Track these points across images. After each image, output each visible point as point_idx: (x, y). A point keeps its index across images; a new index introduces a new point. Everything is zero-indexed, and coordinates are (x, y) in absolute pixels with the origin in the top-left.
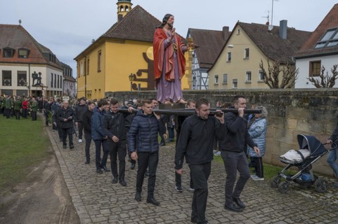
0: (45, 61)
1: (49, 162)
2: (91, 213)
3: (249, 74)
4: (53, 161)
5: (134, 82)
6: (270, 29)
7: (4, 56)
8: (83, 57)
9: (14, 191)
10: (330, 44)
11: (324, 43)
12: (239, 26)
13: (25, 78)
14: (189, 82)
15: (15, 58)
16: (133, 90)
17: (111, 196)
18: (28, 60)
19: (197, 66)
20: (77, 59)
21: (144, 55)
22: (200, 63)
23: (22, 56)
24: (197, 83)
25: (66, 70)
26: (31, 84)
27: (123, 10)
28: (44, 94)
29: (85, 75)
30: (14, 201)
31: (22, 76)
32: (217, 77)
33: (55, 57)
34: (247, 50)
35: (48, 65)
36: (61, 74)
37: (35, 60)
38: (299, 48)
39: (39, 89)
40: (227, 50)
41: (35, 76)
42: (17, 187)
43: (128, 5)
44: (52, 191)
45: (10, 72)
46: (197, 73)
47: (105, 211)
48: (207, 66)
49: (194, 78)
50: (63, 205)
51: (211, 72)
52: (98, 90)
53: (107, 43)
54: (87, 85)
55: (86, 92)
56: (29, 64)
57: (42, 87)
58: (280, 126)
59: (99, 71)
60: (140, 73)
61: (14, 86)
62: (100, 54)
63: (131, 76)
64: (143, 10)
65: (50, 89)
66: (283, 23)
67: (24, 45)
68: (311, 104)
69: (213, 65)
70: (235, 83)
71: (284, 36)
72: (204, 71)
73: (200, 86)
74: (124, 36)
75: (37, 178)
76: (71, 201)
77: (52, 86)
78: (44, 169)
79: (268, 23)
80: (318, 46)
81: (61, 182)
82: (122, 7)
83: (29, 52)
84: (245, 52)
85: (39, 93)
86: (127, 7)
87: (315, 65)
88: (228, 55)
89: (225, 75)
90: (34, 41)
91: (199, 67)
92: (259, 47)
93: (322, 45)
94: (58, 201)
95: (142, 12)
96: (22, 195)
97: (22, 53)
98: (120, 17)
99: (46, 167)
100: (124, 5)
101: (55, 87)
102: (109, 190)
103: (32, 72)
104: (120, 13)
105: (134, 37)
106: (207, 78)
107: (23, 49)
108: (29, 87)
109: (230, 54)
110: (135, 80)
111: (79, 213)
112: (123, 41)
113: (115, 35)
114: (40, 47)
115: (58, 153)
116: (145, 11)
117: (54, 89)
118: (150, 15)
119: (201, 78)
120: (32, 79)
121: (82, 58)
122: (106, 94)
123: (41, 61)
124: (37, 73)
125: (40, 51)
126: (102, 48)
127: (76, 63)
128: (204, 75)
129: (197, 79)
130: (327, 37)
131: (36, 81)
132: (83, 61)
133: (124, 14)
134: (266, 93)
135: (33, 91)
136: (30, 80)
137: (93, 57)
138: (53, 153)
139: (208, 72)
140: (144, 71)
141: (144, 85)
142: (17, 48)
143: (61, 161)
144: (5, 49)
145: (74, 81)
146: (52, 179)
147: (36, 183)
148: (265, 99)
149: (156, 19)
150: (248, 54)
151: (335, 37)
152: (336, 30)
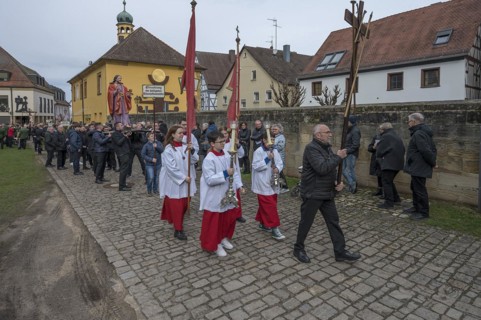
0: (31, 85)
1: (50, 191)
2: (113, 240)
3: (257, 94)
4: (56, 190)
5: (140, 105)
6: (275, 53)
8: (79, 80)
9: (13, 227)
10: (329, 67)
11: (324, 65)
12: (245, 50)
13: (7, 103)
16: (139, 113)
17: (132, 221)
18: (10, 84)
19: (205, 88)
20: (72, 82)
21: (150, 77)
22: (208, 85)
23: (2, 80)
24: (206, 104)
25: (58, 94)
26: (15, 109)
27: (123, 31)
28: (32, 120)
29: (82, 99)
30: (16, 238)
31: (2, 101)
32: (225, 98)
33: (44, 80)
34: (254, 73)
35: (35, 88)
36: (51, 97)
37: (19, 84)
38: (301, 70)
39: (25, 114)
41: (19, 101)
42: (16, 223)
43: (130, 27)
44: (62, 223)
46: (206, 95)
47: (129, 236)
48: (215, 87)
49: (203, 99)
50: (78, 236)
51: (219, 93)
52: (98, 114)
54: (85, 109)
55: (83, 116)
56: (11, 88)
57: (30, 112)
58: (294, 141)
59: (99, 94)
62: (100, 76)
63: (137, 99)
65: (39, 114)
66: (286, 47)
67: (5, 67)
69: (221, 86)
70: (244, 103)
71: (288, 60)
72: (212, 93)
73: (209, 107)
74: (127, 58)
75: (40, 210)
76: (87, 230)
77: (41, 111)
78: (46, 200)
79: (272, 48)
80: (319, 69)
81: (71, 212)
82: (122, 28)
83: (10, 75)
84: (252, 74)
85: (25, 120)
86: (128, 29)
87: (317, 86)
90: (17, 62)
91: (207, 89)
92: (265, 69)
93: (322, 68)
94: (71, 232)
95: (145, 34)
96: (25, 231)
97: (2, 75)
98: (121, 39)
99: (49, 197)
100: (125, 26)
101: (45, 112)
102: (129, 214)
103: (15, 96)
104: (120, 35)
105: (137, 59)
106: (215, 99)
107: (2, 71)
108: (12, 113)
110: (141, 102)
111: (99, 241)
112: (125, 63)
113: (117, 57)
114: (24, 70)
115: (59, 182)
116: (149, 33)
117: (43, 114)
118: (155, 37)
119: (209, 99)
120: (15, 104)
121: (77, 80)
123: (26, 84)
124: (22, 97)
125: (25, 73)
126: (102, 70)
127: (70, 86)
128: (213, 96)
129: (206, 100)
130: (326, 61)
131: (20, 107)
132: (79, 84)
133: (126, 36)
134: (280, 111)
135: (17, 118)
136: (12, 106)
137: (92, 80)
138: (53, 182)
139: (216, 93)
143: (65, 190)
145: (68, 105)
146: (58, 211)
147: (39, 217)
148: (279, 117)
150: (255, 76)
151: (333, 61)
152: (334, 54)
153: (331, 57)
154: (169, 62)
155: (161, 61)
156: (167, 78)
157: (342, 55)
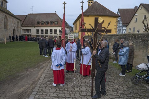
7: (50, 24)
12: (141, 5)
14: (116, 31)
15: (54, 25)
19: (121, 25)
20: (74, 24)
22: (123, 23)
24: (121, 32)
25: (71, 28)
27: (90, 4)
31: (56, 31)
32: (130, 29)
34: (145, 16)
36: (69, 30)
37: (60, 25)
40: (135, 17)
41: (60, 31)
43: (92, 1)
45: (52, 30)
46: (121, 28)
48: (126, 24)
49: (120, 30)
51: (127, 27)
56: (58, 26)
61: (53, 34)
64: (97, 2)
69: (128, 24)
70: (139, 31)
72: (124, 27)
73: (123, 33)
82: (89, 2)
83: (58, 22)
84: (144, 17)
86: (91, 2)
88: (135, 19)
89: (134, 28)
91: (122, 25)
95: (97, 3)
97: (56, 23)
98: (89, 6)
100: (90, 1)
103: (59, 29)
105: (93, 14)
106: (126, 30)
107: (56, 21)
108: (58, 35)
109: (136, 18)
112: (88, 16)
113: (85, 14)
116: (98, 3)
118: (100, 4)
119: (123, 29)
127: (73, 25)
128: (124, 28)
129: (121, 30)
131: (60, 33)
136: (58, 32)
137: (78, 23)
139: (126, 27)
142: (54, 21)
144: (50, 22)
147: (36, 69)
149: (102, 6)
154: (105, 14)
156: (103, 21)
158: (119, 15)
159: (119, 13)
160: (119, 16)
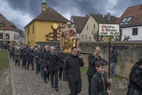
0: (11, 29)
4: (9, 69)
5: (47, 38)
6: (104, 16)
10: (125, 23)
11: (123, 22)
12: (91, 15)
13: (3, 36)
16: (47, 41)
18: (4, 28)
20: (25, 28)
21: (52, 27)
22: (76, 30)
23: (1, 27)
25: (20, 32)
26: (5, 38)
29: (28, 35)
31: (1, 35)
32: (83, 36)
33: (16, 27)
34: (94, 25)
36: (18, 34)
37: (7, 28)
39: (9, 40)
40: (86, 25)
41: (7, 35)
43: (46, 6)
48: (79, 31)
51: (81, 34)
52: (33, 41)
53: (36, 22)
54: (29, 39)
55: (28, 41)
56: (4, 30)
59: (33, 33)
60: (50, 34)
62: (33, 26)
63: (46, 35)
66: (109, 14)
67: (2, 22)
68: (103, 47)
69: (81, 31)
70: (90, 38)
71: (109, 19)
72: (78, 33)
74: (43, 19)
76: (11, 83)
77: (14, 39)
78: (4, 72)
81: (9, 76)
83: (4, 25)
85: (9, 42)
86: (45, 7)
88: (87, 27)
89: (86, 35)
90: (7, 20)
91: (76, 32)
95: (51, 9)
100: (44, 6)
101: (16, 39)
103: (6, 33)
104: (42, 10)
105: (47, 19)
106: (79, 36)
107: (1, 24)
108: (4, 40)
109: (88, 26)
112: (43, 21)
113: (40, 18)
114: (9, 22)
117: (15, 40)
120: (5, 36)
121: (27, 27)
122: (36, 42)
123: (9, 29)
124: (8, 33)
125: (9, 24)
126: (34, 24)
128: (78, 35)
131: (7, 37)
133: (44, 10)
135: (7, 41)
137: (31, 27)
138: (9, 66)
140: (52, 33)
141: (52, 39)
143: (11, 69)
150: (94, 27)
151: (128, 20)
152: (128, 18)
153: (126, 19)
154: (60, 21)
155: (56, 20)
157: (131, 18)
158: (73, 22)
159: (72, 20)
160: (73, 24)
